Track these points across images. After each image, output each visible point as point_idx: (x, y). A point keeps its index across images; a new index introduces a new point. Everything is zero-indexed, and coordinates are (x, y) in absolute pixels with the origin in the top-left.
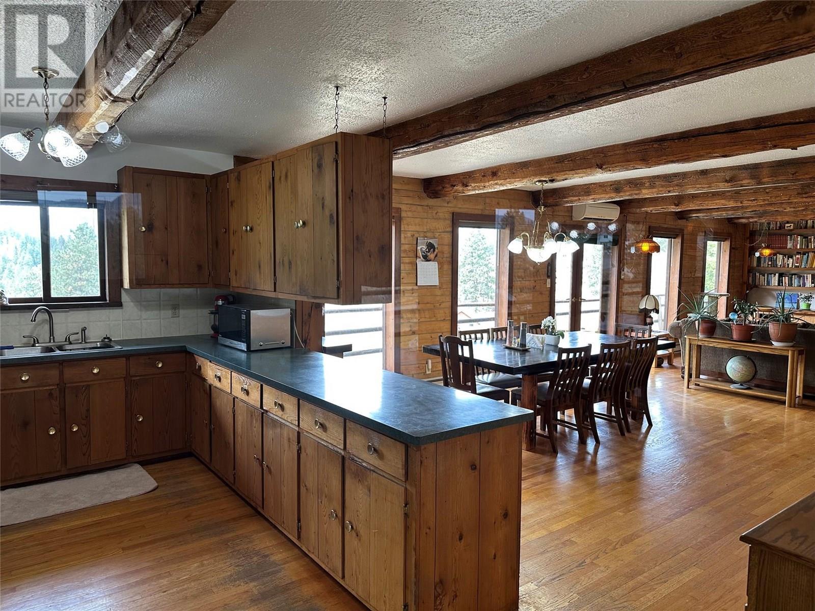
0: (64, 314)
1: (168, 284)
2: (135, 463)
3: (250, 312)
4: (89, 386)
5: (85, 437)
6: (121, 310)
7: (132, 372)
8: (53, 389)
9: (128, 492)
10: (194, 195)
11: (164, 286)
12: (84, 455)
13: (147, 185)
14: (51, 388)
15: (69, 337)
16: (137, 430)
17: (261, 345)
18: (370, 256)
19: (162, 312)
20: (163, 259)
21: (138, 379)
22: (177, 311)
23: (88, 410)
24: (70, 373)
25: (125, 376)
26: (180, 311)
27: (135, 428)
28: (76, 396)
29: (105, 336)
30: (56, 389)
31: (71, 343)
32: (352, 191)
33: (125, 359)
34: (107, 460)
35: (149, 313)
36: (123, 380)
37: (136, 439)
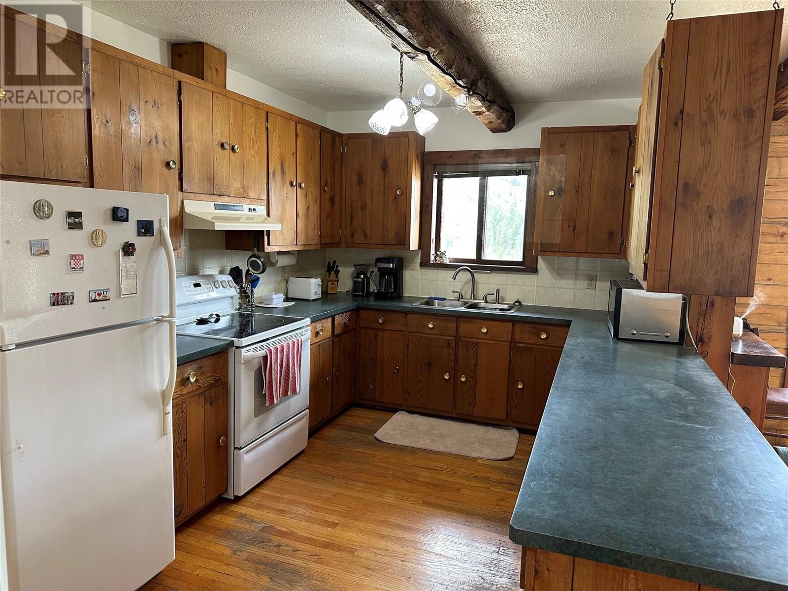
0: (487, 275)
1: (573, 252)
2: (515, 428)
3: (622, 290)
4: (477, 343)
5: (472, 388)
6: (536, 276)
7: (517, 338)
8: (450, 340)
9: (486, 453)
10: (612, 151)
11: (569, 254)
12: (470, 405)
13: (561, 146)
14: (450, 338)
15: (486, 296)
16: (517, 396)
17: (634, 334)
18: (710, 217)
19: (578, 282)
20: (571, 225)
21: (523, 347)
22: (594, 282)
23: (476, 365)
24: (464, 327)
25: (510, 340)
26: (598, 283)
27: (516, 393)
28: (467, 350)
29: (517, 300)
30: (453, 340)
31: (486, 302)
32: (682, 112)
33: (511, 324)
34: (489, 416)
35: (563, 281)
36: (508, 343)
37: (516, 405)
